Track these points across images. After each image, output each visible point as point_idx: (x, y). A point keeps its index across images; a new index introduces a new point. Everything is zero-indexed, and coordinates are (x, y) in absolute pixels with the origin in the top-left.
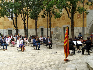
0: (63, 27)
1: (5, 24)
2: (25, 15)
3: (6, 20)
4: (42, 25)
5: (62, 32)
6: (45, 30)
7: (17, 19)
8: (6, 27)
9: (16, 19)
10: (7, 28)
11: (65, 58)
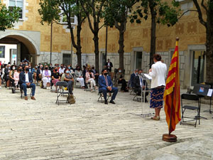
0: (191, 51)
1: (55, 40)
2: (98, 18)
3: (58, 32)
4: (138, 43)
5: (187, 64)
6: (145, 57)
7: (81, 29)
8: (57, 46)
9: (79, 28)
10: (59, 50)
11: (168, 133)
